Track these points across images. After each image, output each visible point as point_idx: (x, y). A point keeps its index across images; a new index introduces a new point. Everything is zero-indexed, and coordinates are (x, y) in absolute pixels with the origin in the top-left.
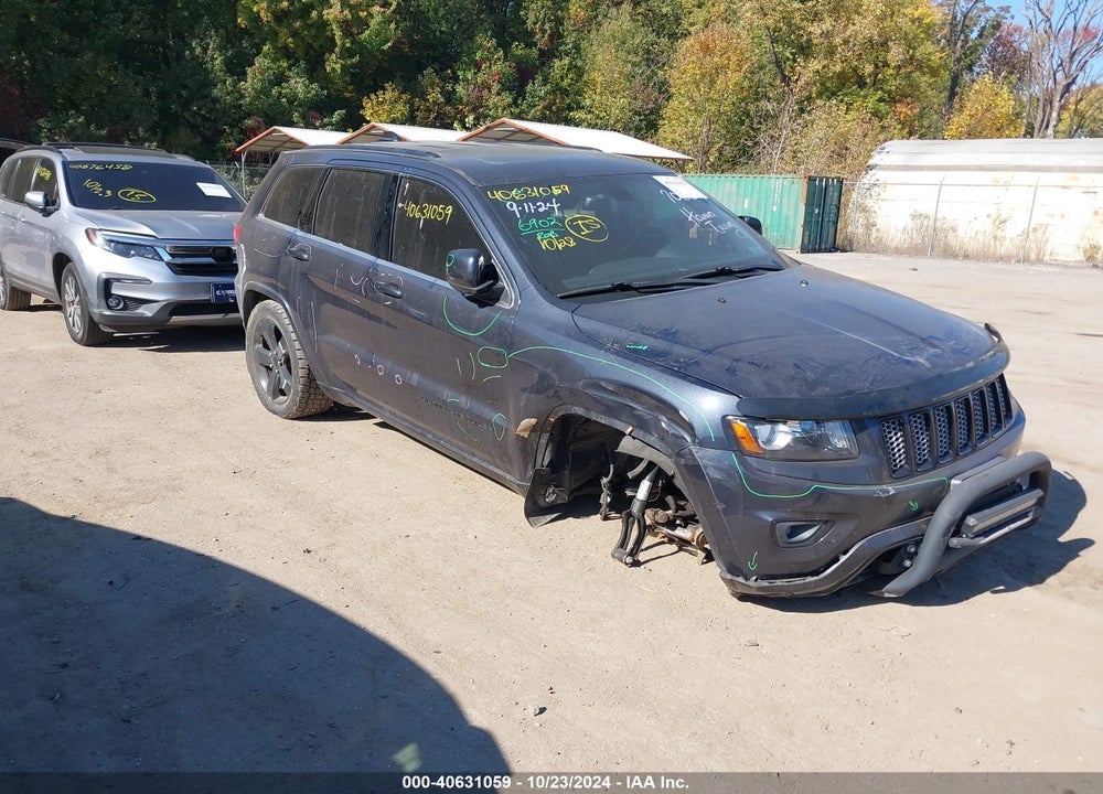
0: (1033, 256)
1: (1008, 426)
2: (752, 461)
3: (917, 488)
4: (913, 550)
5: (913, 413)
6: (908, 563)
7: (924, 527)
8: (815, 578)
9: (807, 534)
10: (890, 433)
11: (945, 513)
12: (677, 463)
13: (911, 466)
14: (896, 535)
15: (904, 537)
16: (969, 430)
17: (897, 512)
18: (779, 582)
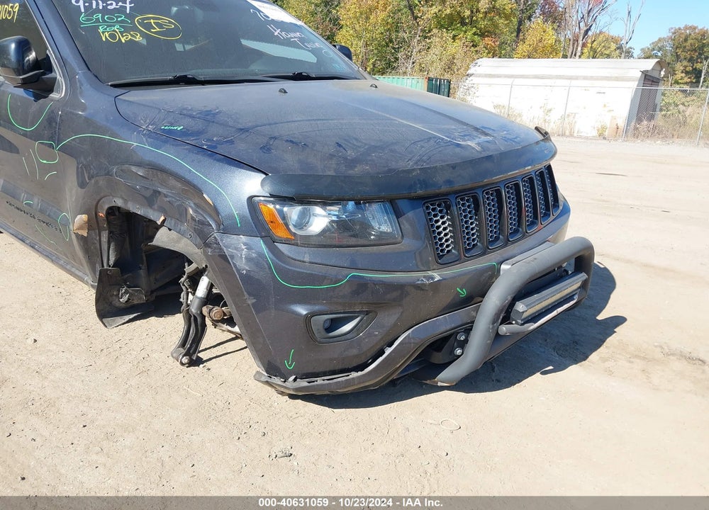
0: (567, 133)
1: (556, 214)
2: (283, 248)
3: (465, 274)
4: (463, 338)
5: (460, 193)
6: (458, 352)
7: (474, 314)
8: (360, 373)
9: (347, 328)
10: (435, 216)
11: (494, 299)
12: (205, 253)
13: (458, 251)
14: (444, 324)
15: (453, 325)
16: (520, 216)
17: (445, 299)
18: (320, 381)
